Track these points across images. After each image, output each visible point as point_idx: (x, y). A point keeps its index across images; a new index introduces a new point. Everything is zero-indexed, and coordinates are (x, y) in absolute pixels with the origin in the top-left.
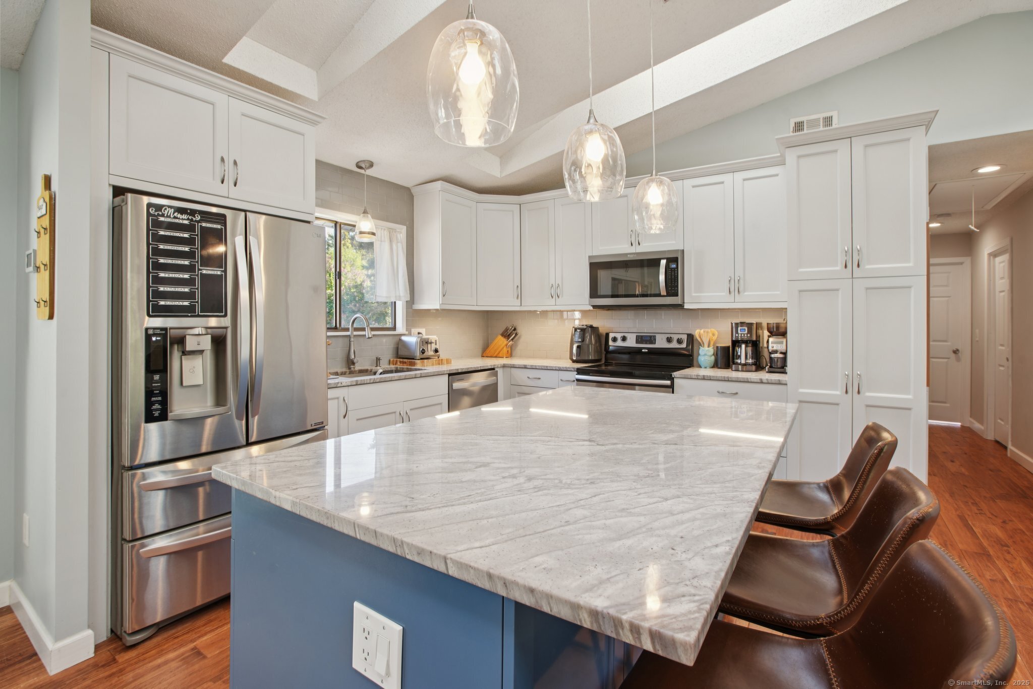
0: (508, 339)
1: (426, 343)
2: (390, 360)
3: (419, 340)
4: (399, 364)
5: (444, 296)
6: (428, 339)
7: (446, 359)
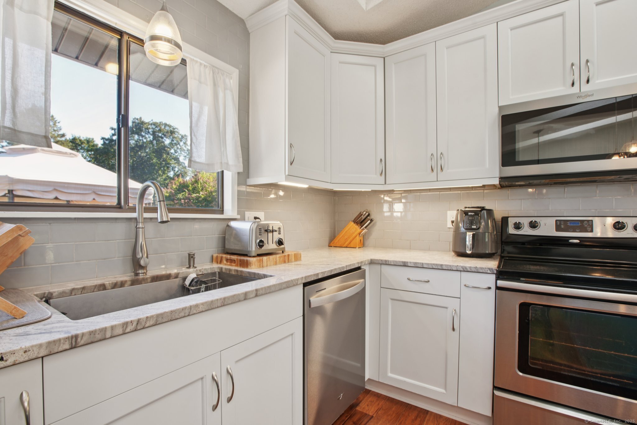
0: (362, 227)
1: (266, 231)
2: (212, 256)
3: (255, 226)
4: (225, 262)
5: (291, 164)
6: (268, 225)
7: (295, 254)
